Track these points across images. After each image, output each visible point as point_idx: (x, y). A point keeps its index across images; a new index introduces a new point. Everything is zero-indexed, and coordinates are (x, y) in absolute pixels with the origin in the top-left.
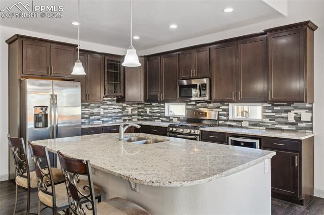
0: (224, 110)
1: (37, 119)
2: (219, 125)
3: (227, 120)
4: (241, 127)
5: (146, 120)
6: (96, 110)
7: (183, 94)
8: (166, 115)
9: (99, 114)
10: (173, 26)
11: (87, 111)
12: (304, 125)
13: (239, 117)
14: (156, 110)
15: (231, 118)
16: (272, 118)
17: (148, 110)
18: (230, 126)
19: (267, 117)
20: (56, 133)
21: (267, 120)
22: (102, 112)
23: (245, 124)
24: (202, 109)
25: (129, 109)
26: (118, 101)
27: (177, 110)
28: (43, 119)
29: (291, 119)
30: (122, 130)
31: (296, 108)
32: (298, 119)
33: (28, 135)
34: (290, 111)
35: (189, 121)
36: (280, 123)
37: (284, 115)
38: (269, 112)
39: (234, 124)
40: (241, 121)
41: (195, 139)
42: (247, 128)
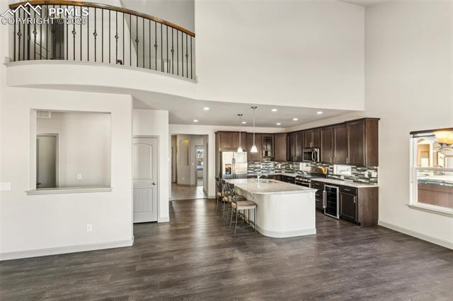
0: (331, 168)
1: (227, 170)
2: (328, 178)
3: (333, 175)
4: (340, 180)
5: (289, 172)
6: (258, 166)
7: (309, 157)
8: (301, 169)
9: (259, 168)
10: (295, 119)
11: (251, 166)
12: (373, 179)
13: (339, 173)
14: (295, 166)
15: (335, 173)
16: (357, 175)
17: (291, 166)
18: (334, 178)
19: (354, 174)
20: (235, 177)
21: (354, 176)
22: (262, 167)
23: (342, 178)
24: (319, 167)
25: (279, 166)
26: (271, 160)
27: (305, 167)
28: (229, 170)
29: (366, 176)
30: (258, 177)
31: (369, 169)
32: (370, 175)
33: (223, 176)
34: (365, 170)
35: (312, 174)
36: (361, 178)
37: (362, 173)
38: (355, 171)
39: (336, 177)
40: (340, 176)
41: (308, 186)
42: (343, 180)
